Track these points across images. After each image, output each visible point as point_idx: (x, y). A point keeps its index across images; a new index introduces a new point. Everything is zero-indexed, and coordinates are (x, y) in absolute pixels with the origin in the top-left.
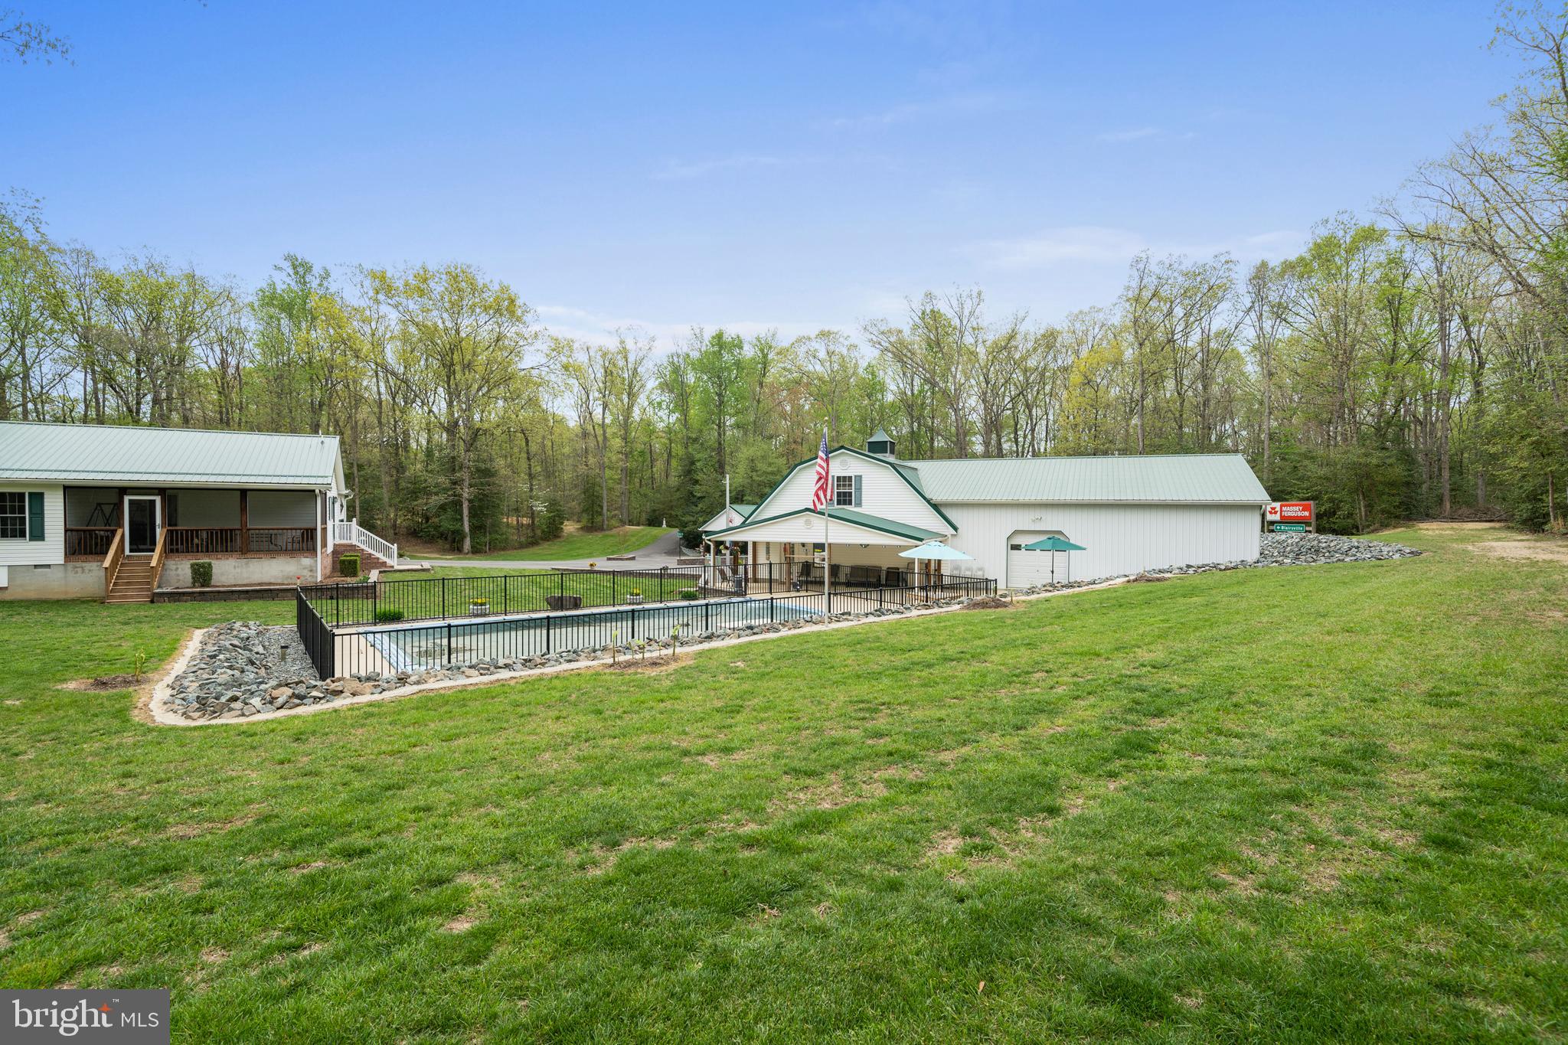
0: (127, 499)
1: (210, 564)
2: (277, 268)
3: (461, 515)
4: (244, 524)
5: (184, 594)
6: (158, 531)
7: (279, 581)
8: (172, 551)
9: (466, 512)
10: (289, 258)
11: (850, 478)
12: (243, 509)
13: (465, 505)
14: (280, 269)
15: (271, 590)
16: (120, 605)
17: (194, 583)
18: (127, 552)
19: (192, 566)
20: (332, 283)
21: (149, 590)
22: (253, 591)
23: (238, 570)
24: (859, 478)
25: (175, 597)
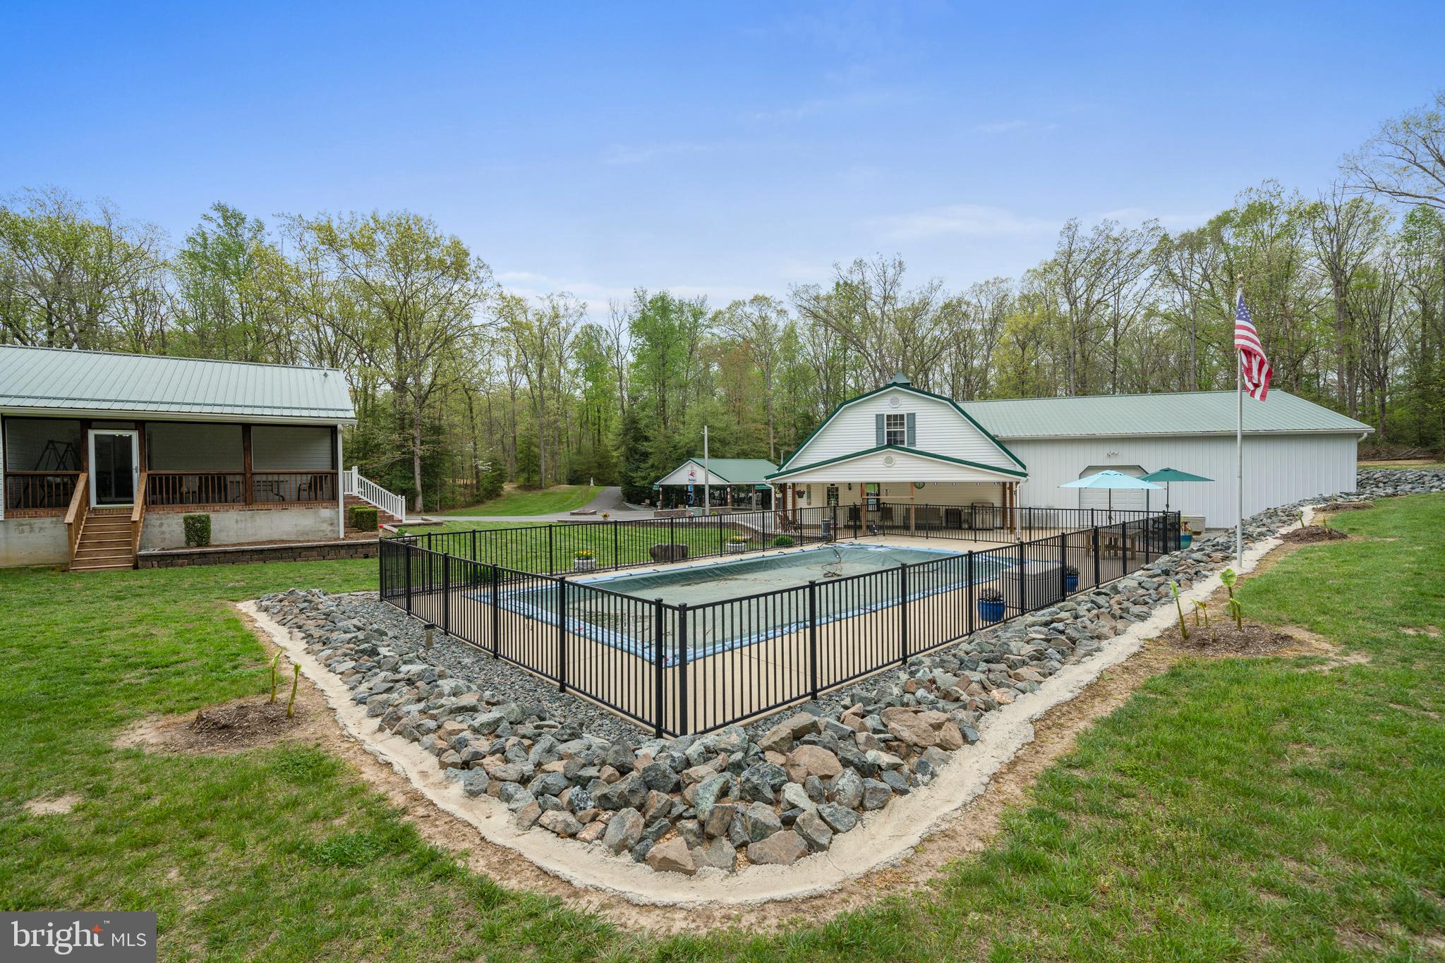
0: (92, 434)
1: (208, 517)
2: (206, 217)
3: (413, 473)
4: (247, 467)
5: (178, 556)
6: (135, 475)
7: (293, 538)
8: (154, 503)
9: (417, 470)
10: (221, 208)
11: (902, 417)
12: (247, 449)
13: (417, 463)
14: (210, 219)
15: (292, 548)
16: (94, 574)
17: (188, 540)
18: (93, 504)
19: (186, 519)
20: (266, 236)
21: (130, 552)
22: (269, 550)
23: (242, 525)
24: (912, 416)
25: (166, 560)
